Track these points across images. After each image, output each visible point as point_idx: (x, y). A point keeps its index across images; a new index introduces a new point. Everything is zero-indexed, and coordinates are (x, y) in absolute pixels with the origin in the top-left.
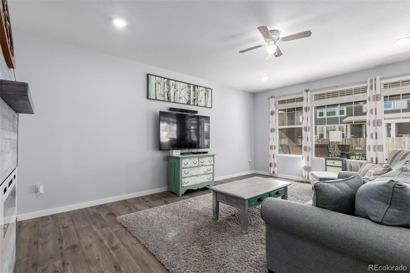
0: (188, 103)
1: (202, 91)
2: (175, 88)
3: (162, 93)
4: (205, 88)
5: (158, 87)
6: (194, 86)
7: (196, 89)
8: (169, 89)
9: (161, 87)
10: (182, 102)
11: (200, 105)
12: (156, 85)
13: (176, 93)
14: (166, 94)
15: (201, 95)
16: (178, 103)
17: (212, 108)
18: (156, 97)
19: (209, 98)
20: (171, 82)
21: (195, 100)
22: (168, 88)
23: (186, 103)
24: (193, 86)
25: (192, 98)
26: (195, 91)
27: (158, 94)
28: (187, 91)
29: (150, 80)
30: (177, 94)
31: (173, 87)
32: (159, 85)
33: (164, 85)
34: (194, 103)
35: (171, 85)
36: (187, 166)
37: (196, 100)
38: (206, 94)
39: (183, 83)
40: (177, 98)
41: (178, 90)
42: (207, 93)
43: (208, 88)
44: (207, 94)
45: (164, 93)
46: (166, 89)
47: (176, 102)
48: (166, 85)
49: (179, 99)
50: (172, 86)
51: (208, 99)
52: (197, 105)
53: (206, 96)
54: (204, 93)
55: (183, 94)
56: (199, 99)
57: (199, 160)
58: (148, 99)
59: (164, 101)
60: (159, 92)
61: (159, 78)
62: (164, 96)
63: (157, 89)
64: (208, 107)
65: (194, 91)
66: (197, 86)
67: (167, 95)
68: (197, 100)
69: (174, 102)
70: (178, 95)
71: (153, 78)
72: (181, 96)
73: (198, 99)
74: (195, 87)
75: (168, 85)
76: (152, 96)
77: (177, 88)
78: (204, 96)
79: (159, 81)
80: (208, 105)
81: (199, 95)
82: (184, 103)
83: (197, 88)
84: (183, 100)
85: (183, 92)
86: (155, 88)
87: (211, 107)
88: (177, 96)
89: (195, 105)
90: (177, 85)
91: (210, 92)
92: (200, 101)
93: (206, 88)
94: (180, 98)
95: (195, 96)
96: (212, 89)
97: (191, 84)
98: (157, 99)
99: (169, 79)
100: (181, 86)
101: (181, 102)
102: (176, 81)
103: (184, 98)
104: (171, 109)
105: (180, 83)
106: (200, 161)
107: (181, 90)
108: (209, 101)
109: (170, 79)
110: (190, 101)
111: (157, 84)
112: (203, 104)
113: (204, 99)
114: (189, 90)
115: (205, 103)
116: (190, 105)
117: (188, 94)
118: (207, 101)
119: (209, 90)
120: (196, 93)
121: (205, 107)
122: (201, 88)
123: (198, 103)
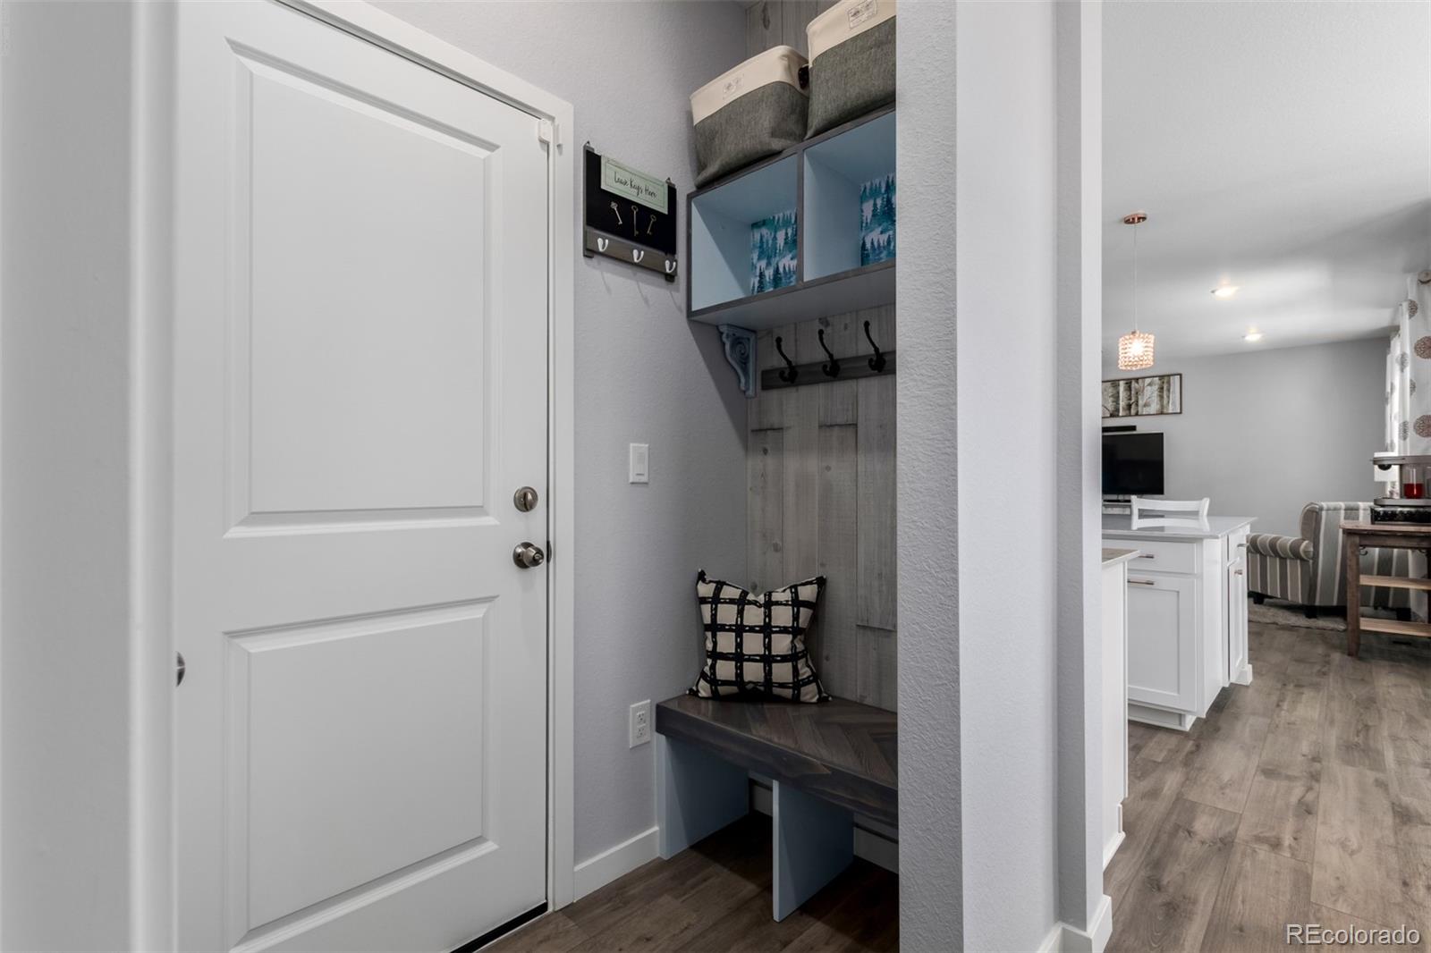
0: (1114, 414)
1: (1150, 384)
4: (1159, 376)
7: (1133, 386)
11: (1144, 414)
15: (1150, 393)
17: (1181, 413)
19: (1174, 392)
21: (1129, 406)
23: (1109, 416)
24: (1126, 382)
25: (1122, 404)
26: (1130, 390)
28: (1109, 395)
34: (1128, 412)
37: (1133, 406)
38: (1161, 389)
42: (1165, 386)
43: (1169, 376)
44: (1165, 388)
51: (1168, 397)
52: (1137, 414)
53: (1162, 392)
54: (1156, 387)
56: (1143, 401)
64: (1170, 411)
65: (1127, 390)
66: (1137, 380)
68: (1137, 405)
73: (1140, 402)
74: (1131, 383)
78: (1156, 393)
80: (1168, 409)
81: (1143, 395)
83: (1137, 383)
87: (1179, 411)
89: (1130, 415)
91: (1174, 382)
92: (1146, 405)
93: (1161, 377)
95: (1130, 399)
96: (1180, 375)
97: (1119, 380)
108: (1174, 403)
110: (1118, 410)
112: (1154, 408)
113: (1155, 399)
114: (1114, 392)
115: (1158, 406)
116: (1118, 416)
117: (1112, 399)
118: (1165, 402)
119: (1174, 379)
120: (1133, 392)
121: (1162, 413)
122: (1148, 381)
123: (1140, 409)
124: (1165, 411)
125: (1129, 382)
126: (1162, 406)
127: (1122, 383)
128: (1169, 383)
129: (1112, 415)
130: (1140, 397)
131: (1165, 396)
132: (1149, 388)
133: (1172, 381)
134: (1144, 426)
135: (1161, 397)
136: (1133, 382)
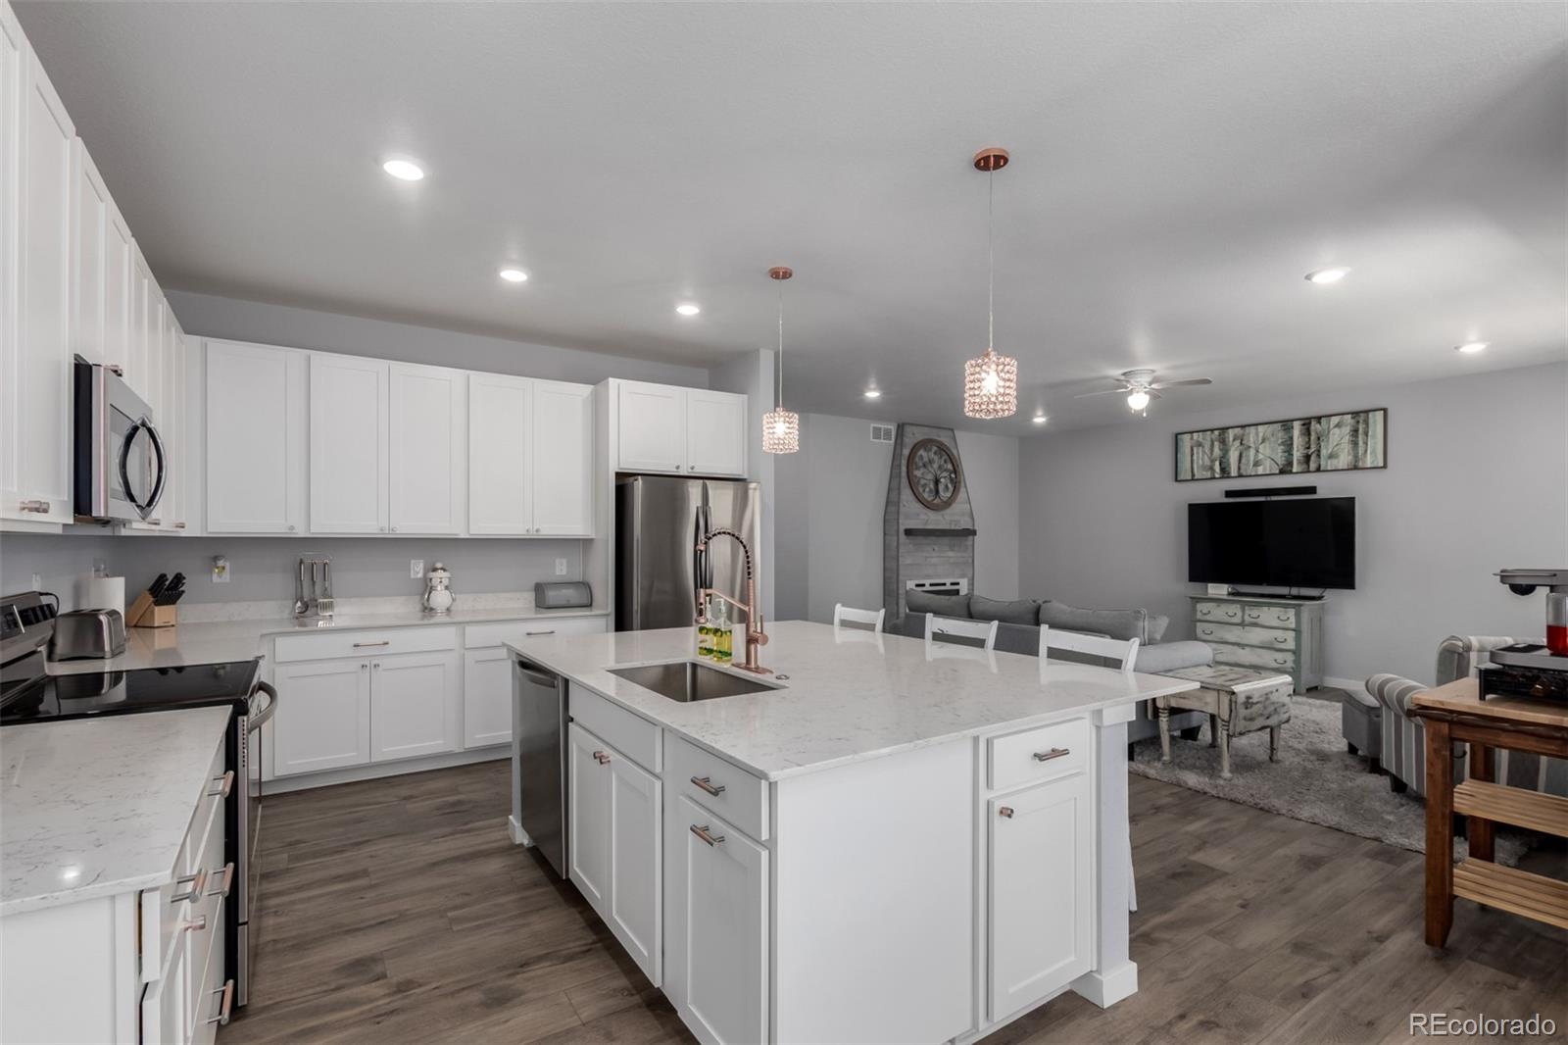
0: (1285, 470)
1: (1338, 425)
2: (1241, 444)
3: (1207, 462)
4: (1352, 413)
5: (1198, 453)
6: (1307, 421)
7: (1312, 428)
8: (1225, 452)
9: (1204, 452)
10: (1265, 469)
11: (1329, 468)
12: (1192, 450)
13: (1244, 455)
14: (1217, 463)
15: (1337, 439)
16: (1250, 476)
17: (1385, 466)
18: (1193, 475)
19: (1374, 437)
20: (1231, 433)
21: (1307, 458)
22: (1221, 450)
23: (1277, 472)
24: (1302, 422)
25: (1297, 454)
26: (1309, 434)
27: (1198, 468)
28: (1280, 441)
29: (1180, 443)
30: (1248, 457)
31: (1237, 443)
32: (1201, 448)
33: (1212, 445)
34: (1305, 466)
35: (1231, 439)
36: (1208, 618)
37: (1313, 458)
38: (1356, 431)
39: (1266, 426)
40: (1248, 464)
41: (1250, 447)
42: (1361, 427)
43: (1367, 412)
44: (1361, 431)
45: (1213, 461)
46: (1217, 451)
47: (1244, 474)
48: (1216, 444)
49: (1254, 465)
50: (1234, 440)
51: (1366, 443)
52: (1318, 470)
53: (1357, 437)
54: (1346, 430)
55: (1268, 452)
56: (1328, 450)
57: (1243, 611)
58: (1176, 480)
59: (1214, 478)
60: (1200, 462)
61: (1201, 434)
62: (1212, 469)
63: (1195, 457)
64: (1369, 465)
65: (1304, 434)
66: (1319, 419)
67: (1220, 464)
68: (1319, 456)
69: (1240, 476)
70: (1252, 458)
71: (1187, 437)
72: (1261, 456)
73: (1324, 452)
74: (1310, 423)
75: (1223, 442)
76: (1185, 474)
77: (1249, 441)
78: (1347, 439)
79: (1201, 440)
80: (1364, 462)
81: (1328, 441)
82: (1268, 472)
83: (1320, 423)
84: (1268, 465)
85: (1265, 447)
86: (1192, 455)
87: (1381, 464)
88: (1248, 461)
89: (1309, 472)
90: (1249, 434)
91: (1375, 421)
92: (1331, 456)
93: (1355, 414)
94: (1256, 464)
95: (1309, 448)
96: (1385, 410)
97: (1293, 421)
98: (1196, 478)
99: (1224, 430)
100: (1261, 435)
101: (1259, 473)
102: (1243, 427)
103: (1268, 462)
104: (1229, 494)
105: (1257, 429)
106: (1247, 612)
107: (1260, 441)
108: (1374, 452)
109: (1228, 428)
110: (1290, 464)
111: (1195, 450)
112: (1344, 459)
113: (1346, 446)
114: (1286, 437)
115: (1350, 457)
116: (1291, 472)
117: (1282, 447)
118: (1361, 451)
119: (1374, 416)
120: (1312, 438)
121: (1356, 468)
122: (1335, 420)
123: (1323, 463)
124: (1360, 464)
125: (1307, 423)
126: (1356, 457)
127: (1297, 425)
128: (1366, 422)
129: (1282, 472)
130: (1322, 444)
131: (1361, 443)
132: (1336, 430)
133: (1371, 421)
134: (1328, 487)
135: (1355, 444)
136: (1313, 423)
